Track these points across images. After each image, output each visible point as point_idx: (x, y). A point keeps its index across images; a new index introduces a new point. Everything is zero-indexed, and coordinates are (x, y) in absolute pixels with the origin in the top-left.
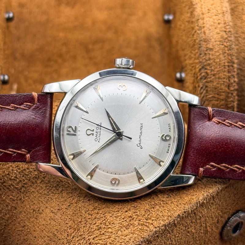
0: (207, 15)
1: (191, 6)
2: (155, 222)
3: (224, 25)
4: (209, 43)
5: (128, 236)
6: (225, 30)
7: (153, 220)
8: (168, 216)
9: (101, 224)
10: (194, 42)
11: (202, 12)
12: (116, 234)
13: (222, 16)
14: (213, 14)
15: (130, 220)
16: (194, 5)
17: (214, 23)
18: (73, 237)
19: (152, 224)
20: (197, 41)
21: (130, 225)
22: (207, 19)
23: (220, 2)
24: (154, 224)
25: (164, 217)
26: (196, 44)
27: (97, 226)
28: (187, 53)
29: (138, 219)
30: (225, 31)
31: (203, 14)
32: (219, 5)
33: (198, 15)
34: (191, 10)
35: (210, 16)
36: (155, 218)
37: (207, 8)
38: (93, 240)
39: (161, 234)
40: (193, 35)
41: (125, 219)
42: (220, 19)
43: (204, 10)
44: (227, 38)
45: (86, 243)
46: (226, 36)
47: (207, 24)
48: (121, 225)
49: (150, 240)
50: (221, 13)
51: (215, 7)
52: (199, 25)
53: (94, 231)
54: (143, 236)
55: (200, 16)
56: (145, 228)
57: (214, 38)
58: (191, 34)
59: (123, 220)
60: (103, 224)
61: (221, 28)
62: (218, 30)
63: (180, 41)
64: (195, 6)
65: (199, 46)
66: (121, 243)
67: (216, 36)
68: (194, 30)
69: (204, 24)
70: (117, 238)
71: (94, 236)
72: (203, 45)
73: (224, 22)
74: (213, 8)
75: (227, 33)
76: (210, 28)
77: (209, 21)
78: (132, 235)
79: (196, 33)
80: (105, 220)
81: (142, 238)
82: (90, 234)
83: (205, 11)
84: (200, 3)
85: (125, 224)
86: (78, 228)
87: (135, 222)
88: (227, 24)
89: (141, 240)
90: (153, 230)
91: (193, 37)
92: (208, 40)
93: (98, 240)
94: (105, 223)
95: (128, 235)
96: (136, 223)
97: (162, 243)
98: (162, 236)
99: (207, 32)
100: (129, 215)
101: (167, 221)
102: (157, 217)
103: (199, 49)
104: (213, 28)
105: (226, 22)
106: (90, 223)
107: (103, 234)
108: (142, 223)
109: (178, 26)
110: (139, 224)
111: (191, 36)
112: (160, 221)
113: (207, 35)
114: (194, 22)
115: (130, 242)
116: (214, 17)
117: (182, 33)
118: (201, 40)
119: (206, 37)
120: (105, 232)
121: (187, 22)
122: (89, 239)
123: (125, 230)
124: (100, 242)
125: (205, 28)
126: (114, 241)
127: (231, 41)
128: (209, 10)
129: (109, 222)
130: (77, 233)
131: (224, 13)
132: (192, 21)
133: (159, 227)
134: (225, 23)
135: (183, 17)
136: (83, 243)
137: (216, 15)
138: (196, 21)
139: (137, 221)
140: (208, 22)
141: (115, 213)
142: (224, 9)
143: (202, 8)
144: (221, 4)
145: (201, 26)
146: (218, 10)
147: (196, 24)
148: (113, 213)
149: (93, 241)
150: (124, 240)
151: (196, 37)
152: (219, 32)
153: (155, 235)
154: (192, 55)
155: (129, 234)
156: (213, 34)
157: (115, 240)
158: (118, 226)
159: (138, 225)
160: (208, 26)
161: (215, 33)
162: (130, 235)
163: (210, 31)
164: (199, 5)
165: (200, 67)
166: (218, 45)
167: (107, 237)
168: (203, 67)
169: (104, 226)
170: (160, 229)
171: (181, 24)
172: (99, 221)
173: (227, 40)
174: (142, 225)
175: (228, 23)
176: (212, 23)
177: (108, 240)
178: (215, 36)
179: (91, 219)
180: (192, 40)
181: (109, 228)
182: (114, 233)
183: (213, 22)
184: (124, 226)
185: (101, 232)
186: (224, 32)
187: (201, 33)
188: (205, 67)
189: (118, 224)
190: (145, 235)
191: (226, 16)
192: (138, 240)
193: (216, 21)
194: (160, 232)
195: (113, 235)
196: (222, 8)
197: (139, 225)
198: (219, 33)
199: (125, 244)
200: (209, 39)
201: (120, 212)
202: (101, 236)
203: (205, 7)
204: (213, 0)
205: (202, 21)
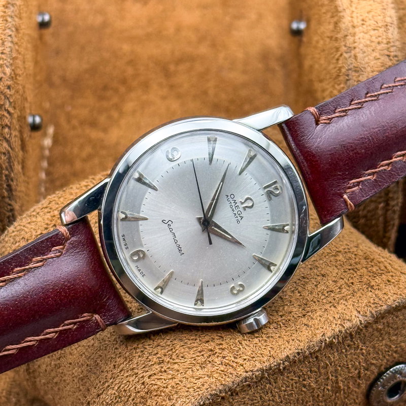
0: (360, 28)
1: (336, 12)
2: (247, 363)
3: (386, 46)
4: (362, 73)
5: (201, 380)
6: (388, 53)
7: (245, 360)
8: (270, 356)
9: (165, 355)
10: (338, 71)
11: (352, 24)
12: (183, 373)
13: (385, 31)
14: (369, 28)
15: (210, 356)
16: (340, 12)
17: (372, 42)
18: (121, 371)
19: (242, 366)
20: (343, 70)
21: (208, 362)
22: (359, 35)
23: (382, 7)
24: (244, 366)
25: (262, 357)
26: (341, 74)
27: (159, 358)
28: (328, 87)
29: (221, 355)
30: (388, 56)
31: (354, 27)
32: (379, 13)
33: (346, 29)
34: (335, 19)
35: (365, 30)
36: (248, 357)
37: (361, 18)
38: (149, 378)
39: (256, 382)
40: (338, 60)
41: (202, 353)
42: (382, 35)
43: (355, 21)
45: (138, 382)
46: (390, 64)
47: (360, 43)
48: (193, 362)
49: (235, 390)
50: (382, 26)
52: (348, 45)
53: (153, 365)
54: (224, 383)
55: (349, 30)
56: (231, 370)
57: (371, 65)
58: (334, 57)
59: (198, 354)
60: (167, 356)
61: (382, 50)
62: (376, 54)
64: (341, 14)
65: (347, 78)
66: (188, 388)
67: (375, 63)
68: (339, 53)
69: (355, 42)
70: (184, 380)
71: (152, 373)
72: (353, 76)
73: (388, 40)
74: (371, 18)
75: (391, 58)
76: (365, 49)
77: (363, 38)
78: (207, 378)
79: (343, 57)
80: (172, 349)
81: (221, 384)
82: (146, 369)
83: (358, 22)
84: (350, 9)
85: (201, 359)
86: (130, 357)
87: (217, 359)
88: (392, 44)
89: (220, 388)
90: (241, 375)
91: (337, 63)
92: (361, 69)
93: (156, 381)
94: (171, 356)
95: (201, 377)
96: (218, 361)
97: (257, 397)
98: (257, 387)
99: (360, 56)
100: (210, 347)
101: (267, 364)
102: (252, 356)
103: (346, 83)
104: (369, 50)
105: (391, 40)
106: (150, 351)
107: (165, 371)
108: (227, 361)
109: (314, 43)
110: (222, 362)
111: (334, 61)
112: (257, 362)
113: (359, 60)
114: (340, 39)
115: (201, 389)
116: (372, 32)
117: (319, 54)
118: (350, 69)
119: (358, 64)
120: (169, 368)
121: (328, 37)
122: (143, 377)
123: (198, 370)
124: (159, 383)
125: (357, 50)
126: (178, 384)
128: (363, 20)
129: (177, 354)
130: (128, 365)
131: (387, 25)
132: (336, 38)
133: (252, 371)
134: (388, 43)
135: (322, 29)
136: (133, 381)
137: (374, 30)
138: (342, 38)
139: (220, 358)
140: (361, 40)
141: (189, 342)
142: (388, 20)
143: (352, 17)
144: (384, 11)
145: (351, 46)
146: (378, 22)
147: (343, 43)
148: (186, 341)
149: (148, 380)
150: (195, 385)
151: (342, 63)
152: (378, 57)
153: (244, 384)
155: (203, 376)
156: (369, 59)
157: (180, 383)
158: (190, 362)
159: (219, 364)
160: (361, 46)
161: (372, 58)
162: (205, 379)
163: (365, 55)
164: (348, 12)
167: (170, 376)
169: (168, 359)
170: (253, 375)
171: (318, 40)
172: (163, 351)
174: (226, 366)
175: (393, 42)
176: (368, 42)
177: (171, 381)
178: (372, 63)
179: (151, 346)
180: (335, 68)
181: (175, 363)
182: (181, 371)
183: (370, 40)
184: (198, 363)
185: (162, 367)
186: (386, 57)
187: (350, 57)
189: (190, 360)
190: (229, 381)
191: (390, 32)
192: (215, 388)
193: (374, 39)
194: (253, 379)
195: (179, 375)
196: (384, 17)
197: (222, 364)
198: (379, 59)
199: (195, 390)
200: (362, 67)
201: (198, 341)
202: (160, 374)
203: (358, 15)
204: (371, 5)
205: (352, 38)
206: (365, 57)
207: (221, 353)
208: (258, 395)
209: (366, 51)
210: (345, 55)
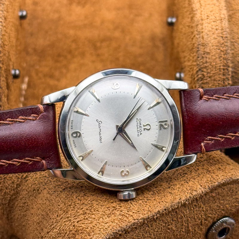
0: (206, 20)
1: (192, 11)
2: (135, 215)
3: (221, 31)
4: (206, 47)
5: (108, 224)
6: (222, 35)
7: (134, 213)
8: (149, 211)
9: (87, 209)
10: (193, 46)
11: (201, 18)
12: (98, 220)
13: (220, 23)
15: (113, 210)
17: (212, 29)
18: (61, 218)
19: (132, 216)
20: (196, 45)
21: (112, 214)
22: (205, 25)
23: (219, 9)
24: (133, 216)
25: (144, 211)
26: (194, 47)
27: (83, 211)
28: (187, 55)
29: (120, 210)
30: (222, 37)
31: (202, 20)
32: (217, 12)
33: (197, 21)
34: (191, 15)
35: (208, 22)
36: (136, 211)
37: (207, 15)
38: (77, 223)
39: (140, 226)
40: (192, 39)
41: (109, 209)
42: (218, 25)
44: (224, 43)
45: (71, 225)
46: (223, 42)
47: (206, 29)
48: (104, 214)
49: (128, 230)
50: (219, 19)
51: (214, 14)
52: (198, 30)
53: (80, 215)
54: (121, 226)
55: (199, 21)
56: (125, 219)
57: (212, 42)
58: (190, 37)
59: (107, 209)
61: (219, 34)
62: (215, 36)
63: (181, 43)
64: (195, 12)
65: (198, 49)
66: (100, 229)
67: (214, 41)
68: (193, 35)
69: (202, 29)
70: (98, 224)
71: (79, 219)
72: (201, 49)
73: (222, 28)
74: (212, 15)
75: (224, 38)
76: (208, 33)
77: (207, 27)
78: (111, 223)
79: (195, 37)
80: (91, 206)
81: (119, 227)
82: (76, 218)
83: (204, 17)
85: (108, 212)
86: (67, 210)
87: (117, 212)
88: (224, 30)
89: (119, 229)
90: (131, 221)
91: (192, 41)
92: (206, 45)
93: (81, 224)
94: (91, 210)
95: (108, 223)
96: (118, 213)
97: (140, 235)
98: (140, 229)
99: (205, 37)
100: (113, 205)
101: (147, 215)
102: (138, 210)
103: (197, 53)
104: (211, 33)
105: (224, 28)
106: (78, 207)
107: (87, 219)
108: (123, 213)
110: (120, 214)
111: (191, 40)
112: (140, 214)
113: (205, 40)
114: (194, 27)
115: (108, 229)
116: (213, 23)
117: (183, 36)
118: (199, 44)
119: (205, 41)
120: (89, 217)
121: (187, 26)
122: (74, 222)
123: (106, 218)
124: (83, 226)
125: (204, 33)
126: (94, 226)
127: (227, 46)
128: (208, 16)
129: (94, 209)
130: (65, 215)
131: (222, 19)
132: (192, 26)
133: (138, 219)
134: (222, 29)
135: (184, 21)
136: (68, 224)
137: (214, 22)
138: (195, 26)
139: (119, 212)
141: (102, 202)
142: (222, 16)
143: (201, 14)
144: (220, 11)
145: (200, 31)
146: (217, 17)
147: (196, 29)
148: (100, 202)
150: (104, 227)
151: (195, 41)
152: (216, 37)
153: (133, 227)
154: (191, 58)
155: (109, 222)
156: (211, 39)
157: (95, 226)
158: (101, 214)
160: (206, 31)
161: (212, 38)
163: (208, 36)
164: (199, 11)
165: (197, 69)
166: (215, 49)
167: (90, 222)
168: (200, 70)
169: (89, 212)
170: (138, 222)
171: (182, 28)
172: (86, 207)
173: (223, 45)
174: (123, 216)
175: (225, 29)
176: (210, 29)
177: (90, 225)
178: (213, 41)
179: (79, 204)
180: (191, 44)
181: (93, 214)
182: (96, 219)
184: (106, 214)
185: (85, 216)
186: (221, 38)
187: (199, 38)
188: (202, 69)
189: (101, 212)
190: (124, 225)
191: (223, 23)
192: (116, 229)
193: (214, 27)
194: (138, 224)
195: (95, 221)
196: (220, 14)
198: (216, 39)
199: (104, 230)
200: (207, 43)
202: (84, 220)
203: (205, 13)
204: (212, 7)
205: (201, 26)
206: (208, 37)
207: (120, 209)
208: (141, 234)
209: (209, 34)
210: (197, 36)
